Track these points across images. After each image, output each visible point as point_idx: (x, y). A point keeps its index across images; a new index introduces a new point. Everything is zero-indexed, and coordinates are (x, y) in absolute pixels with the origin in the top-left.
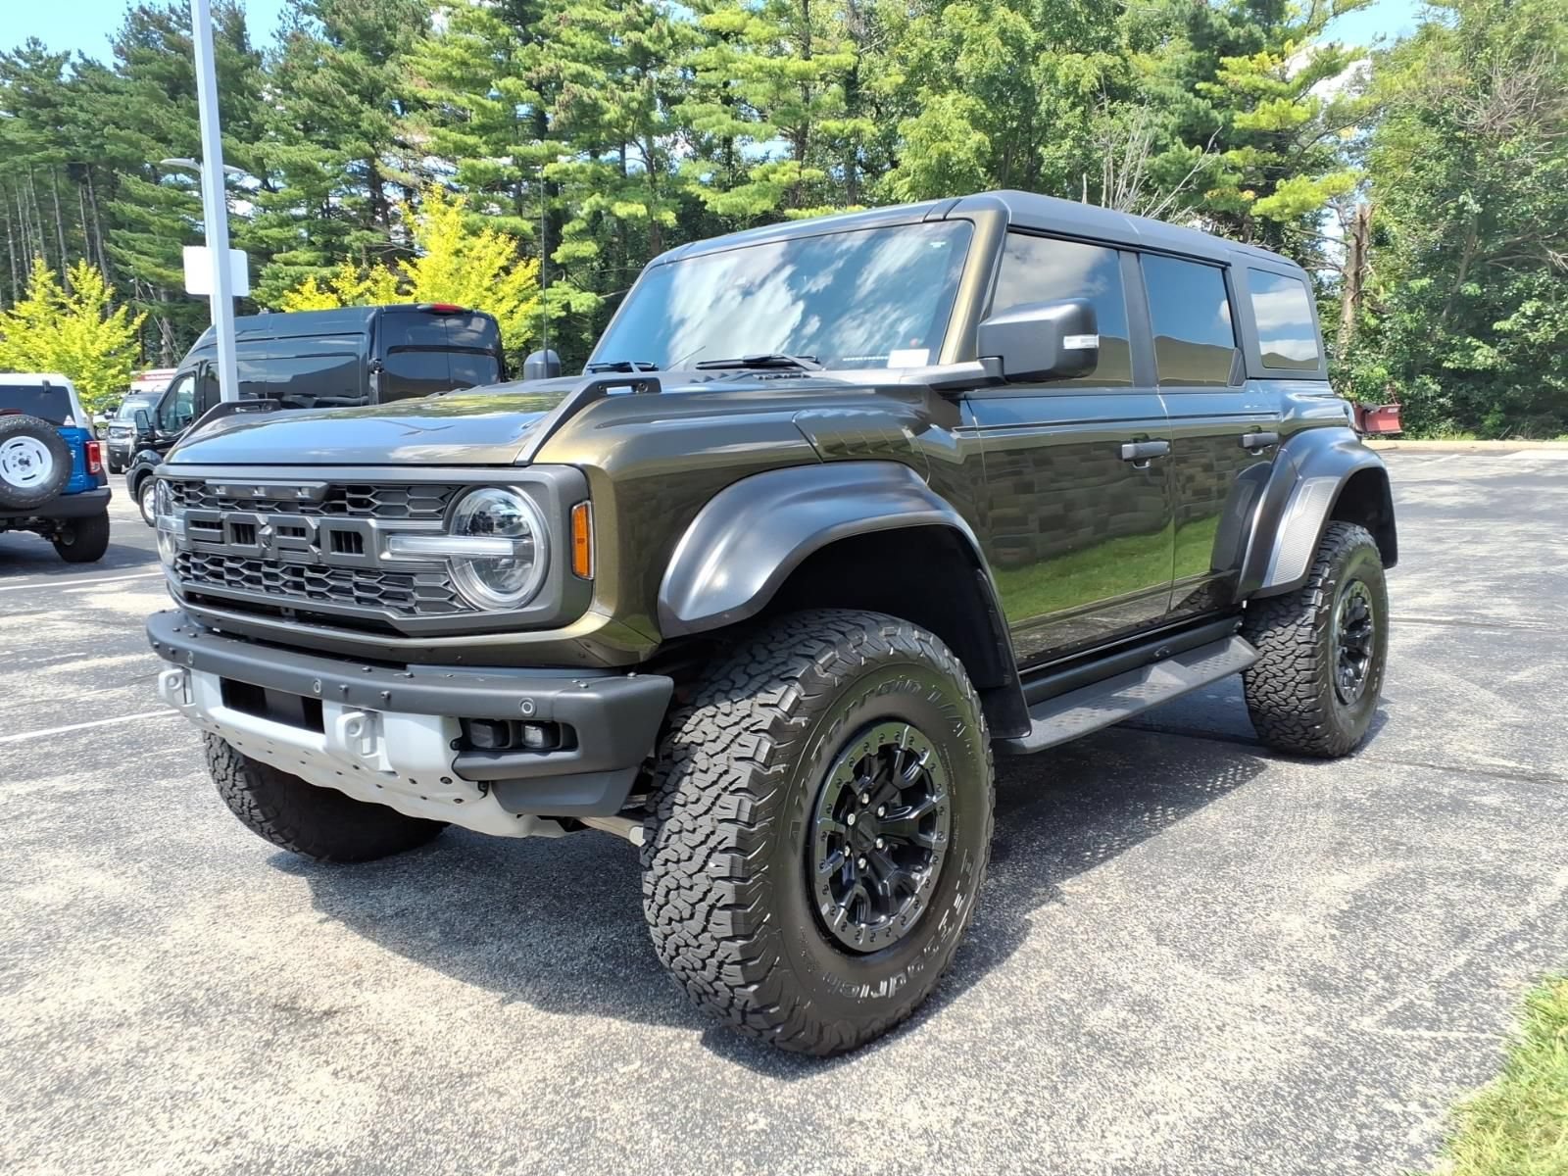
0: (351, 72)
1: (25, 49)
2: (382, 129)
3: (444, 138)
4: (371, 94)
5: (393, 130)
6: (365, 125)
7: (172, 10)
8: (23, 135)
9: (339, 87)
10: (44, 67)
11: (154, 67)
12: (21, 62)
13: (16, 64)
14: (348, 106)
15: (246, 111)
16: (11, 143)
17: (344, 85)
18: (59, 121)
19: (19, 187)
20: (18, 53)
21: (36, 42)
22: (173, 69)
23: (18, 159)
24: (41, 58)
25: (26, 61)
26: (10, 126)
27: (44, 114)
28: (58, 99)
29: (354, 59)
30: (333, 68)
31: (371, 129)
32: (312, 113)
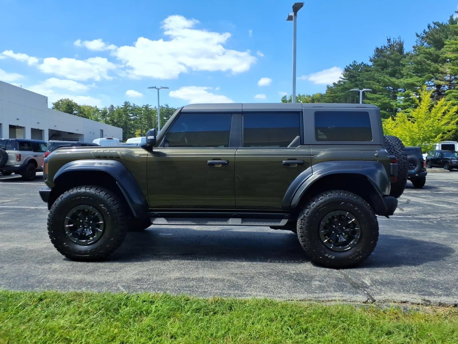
0: (430, 54)
1: (352, 64)
2: (438, 69)
3: (453, 69)
4: (436, 60)
5: (441, 69)
6: (432, 69)
7: (385, 47)
8: (348, 85)
9: (424, 59)
10: (356, 67)
11: (378, 63)
12: (351, 67)
13: (350, 68)
14: (427, 64)
15: (400, 70)
16: (346, 88)
17: (426, 58)
18: (356, 81)
19: (348, 98)
20: (350, 65)
21: (355, 62)
22: (383, 63)
23: (347, 91)
24: (355, 66)
25: (352, 67)
26: (347, 84)
27: (353, 80)
28: (356, 75)
29: (432, 50)
30: (424, 54)
31: (434, 70)
32: (415, 68)
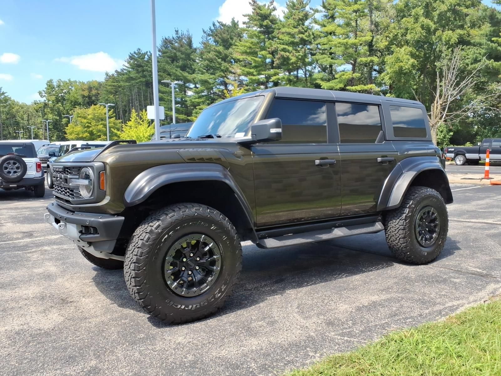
0: (220, 53)
1: (136, 52)
2: (227, 68)
3: (243, 70)
4: (225, 59)
5: (230, 69)
6: (222, 68)
7: (173, 38)
8: (134, 75)
9: (216, 57)
10: (141, 56)
11: (167, 54)
12: (135, 55)
13: (134, 56)
14: (218, 62)
15: (191, 65)
16: (132, 77)
17: (217, 56)
18: (143, 71)
19: (134, 90)
20: (135, 53)
21: (139, 50)
22: (173, 54)
23: (133, 82)
24: (140, 54)
25: (137, 55)
26: (132, 73)
27: (140, 69)
28: (144, 65)
29: (221, 48)
30: (214, 51)
31: (224, 69)
32: (208, 65)
